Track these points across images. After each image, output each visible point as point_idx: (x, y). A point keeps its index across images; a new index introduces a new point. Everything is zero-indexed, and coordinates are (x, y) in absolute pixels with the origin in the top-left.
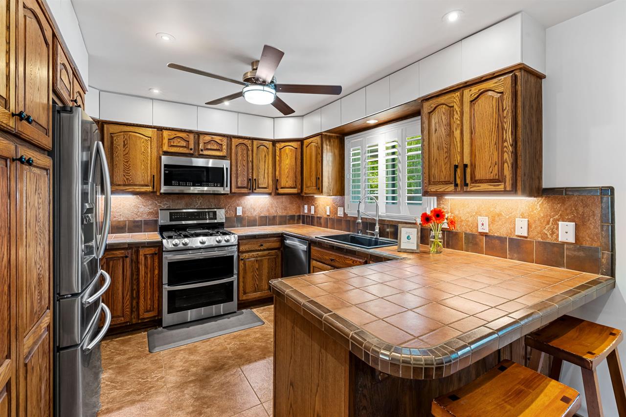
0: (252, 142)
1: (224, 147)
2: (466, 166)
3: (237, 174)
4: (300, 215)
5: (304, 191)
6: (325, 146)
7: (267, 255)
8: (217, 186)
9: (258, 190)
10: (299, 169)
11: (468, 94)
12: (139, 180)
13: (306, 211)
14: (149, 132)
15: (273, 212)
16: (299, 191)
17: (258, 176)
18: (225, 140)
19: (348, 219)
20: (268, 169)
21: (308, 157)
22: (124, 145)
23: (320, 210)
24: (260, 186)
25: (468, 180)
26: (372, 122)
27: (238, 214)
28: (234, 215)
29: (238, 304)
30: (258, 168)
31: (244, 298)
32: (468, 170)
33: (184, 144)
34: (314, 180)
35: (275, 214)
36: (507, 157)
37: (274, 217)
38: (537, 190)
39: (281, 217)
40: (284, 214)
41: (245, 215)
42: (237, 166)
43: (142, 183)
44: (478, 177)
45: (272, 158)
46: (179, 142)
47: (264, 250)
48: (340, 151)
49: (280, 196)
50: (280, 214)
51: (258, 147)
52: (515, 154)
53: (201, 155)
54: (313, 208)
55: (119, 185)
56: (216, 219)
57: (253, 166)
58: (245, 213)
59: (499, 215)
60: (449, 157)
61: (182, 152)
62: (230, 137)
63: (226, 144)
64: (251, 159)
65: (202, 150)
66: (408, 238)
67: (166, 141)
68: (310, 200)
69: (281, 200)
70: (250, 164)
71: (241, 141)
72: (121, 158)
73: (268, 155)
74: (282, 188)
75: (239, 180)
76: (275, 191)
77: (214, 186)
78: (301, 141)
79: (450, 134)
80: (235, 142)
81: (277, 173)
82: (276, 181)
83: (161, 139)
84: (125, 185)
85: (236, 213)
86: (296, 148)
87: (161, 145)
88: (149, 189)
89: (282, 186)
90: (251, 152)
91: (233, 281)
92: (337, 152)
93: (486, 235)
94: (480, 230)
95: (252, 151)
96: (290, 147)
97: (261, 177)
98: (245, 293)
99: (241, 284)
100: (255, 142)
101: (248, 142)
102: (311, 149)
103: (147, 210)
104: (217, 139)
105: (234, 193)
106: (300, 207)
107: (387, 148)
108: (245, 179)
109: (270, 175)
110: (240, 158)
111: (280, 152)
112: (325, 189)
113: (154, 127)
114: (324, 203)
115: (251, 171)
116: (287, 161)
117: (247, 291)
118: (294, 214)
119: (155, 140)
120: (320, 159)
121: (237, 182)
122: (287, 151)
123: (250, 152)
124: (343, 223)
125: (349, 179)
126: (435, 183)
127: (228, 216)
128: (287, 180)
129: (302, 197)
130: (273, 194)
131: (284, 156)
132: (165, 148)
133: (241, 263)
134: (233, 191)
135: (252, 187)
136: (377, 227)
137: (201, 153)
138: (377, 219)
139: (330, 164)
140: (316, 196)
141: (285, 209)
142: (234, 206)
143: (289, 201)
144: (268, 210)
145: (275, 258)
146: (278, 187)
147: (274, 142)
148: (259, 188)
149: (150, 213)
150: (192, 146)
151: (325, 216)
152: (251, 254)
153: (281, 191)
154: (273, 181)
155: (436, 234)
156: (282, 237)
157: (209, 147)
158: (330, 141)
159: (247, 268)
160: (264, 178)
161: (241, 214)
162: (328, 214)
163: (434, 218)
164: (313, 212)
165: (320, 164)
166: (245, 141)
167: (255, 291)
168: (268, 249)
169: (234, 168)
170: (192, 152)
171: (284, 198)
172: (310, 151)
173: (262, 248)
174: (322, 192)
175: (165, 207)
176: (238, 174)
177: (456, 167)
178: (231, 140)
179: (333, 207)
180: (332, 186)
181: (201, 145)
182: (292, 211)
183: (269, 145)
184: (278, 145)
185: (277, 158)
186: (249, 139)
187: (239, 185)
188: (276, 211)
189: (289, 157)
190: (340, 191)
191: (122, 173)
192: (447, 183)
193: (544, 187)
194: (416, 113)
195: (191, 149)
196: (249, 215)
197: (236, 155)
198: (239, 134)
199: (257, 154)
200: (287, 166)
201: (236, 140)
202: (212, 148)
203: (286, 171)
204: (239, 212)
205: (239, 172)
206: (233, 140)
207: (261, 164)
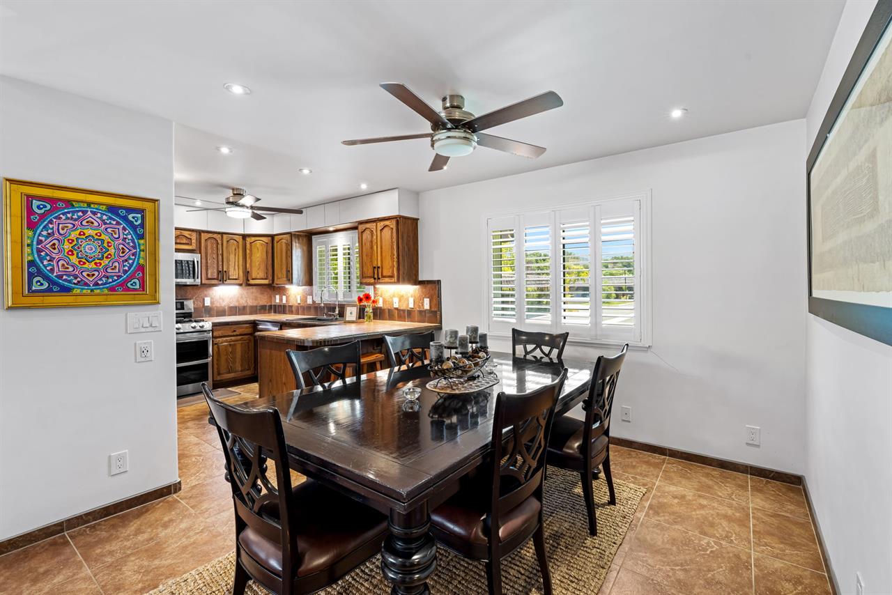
0: (222, 237)
1: (194, 241)
2: (379, 267)
3: (207, 266)
4: (271, 305)
5: (276, 281)
6: (294, 243)
7: (240, 340)
9: (228, 281)
10: (270, 262)
11: (381, 225)
13: (278, 301)
15: (243, 302)
16: (271, 282)
17: (228, 267)
18: (195, 234)
19: (316, 305)
20: (238, 262)
21: (279, 252)
23: (292, 299)
24: (230, 277)
25: (380, 276)
26: (331, 229)
27: (206, 305)
28: (201, 306)
29: (213, 384)
30: (228, 261)
31: (219, 378)
32: (380, 270)
34: (285, 273)
35: (245, 305)
36: (395, 263)
37: (244, 308)
38: (416, 282)
39: (252, 307)
40: (255, 304)
41: (214, 306)
42: (207, 259)
44: (384, 274)
45: (243, 252)
47: (237, 335)
48: (308, 247)
49: (251, 287)
50: (251, 304)
51: (228, 241)
52: (398, 262)
54: (284, 298)
56: (183, 309)
57: (223, 259)
58: (213, 304)
59: (403, 296)
60: (371, 262)
62: (199, 232)
63: (195, 238)
64: (221, 252)
66: (351, 313)
68: (281, 290)
69: (251, 290)
70: (220, 257)
71: (210, 235)
73: (238, 248)
74: (253, 279)
75: (209, 271)
76: (246, 282)
78: (272, 237)
79: (372, 248)
80: (204, 236)
81: (248, 265)
82: (247, 274)
85: (204, 304)
86: (267, 243)
89: (254, 277)
91: (207, 363)
92: (305, 248)
93: (397, 309)
94: (395, 307)
95: (222, 244)
96: (260, 242)
97: (231, 270)
98: (219, 374)
99: (215, 366)
100: (225, 236)
101: (218, 237)
102: (281, 245)
104: (187, 233)
105: (205, 284)
106: (271, 297)
107: (344, 249)
108: (215, 271)
109: (241, 268)
110: (209, 251)
111: (251, 246)
112: (294, 280)
114: (295, 292)
115: (221, 263)
116: (258, 255)
117: (222, 372)
118: (265, 304)
120: (289, 254)
121: (208, 274)
122: (258, 245)
123: (220, 246)
124: (312, 310)
125: (316, 272)
126: (366, 278)
127: (196, 306)
128: (258, 274)
129: (273, 287)
130: (244, 285)
131: (254, 250)
133: (216, 346)
134: (203, 282)
135: (222, 278)
136: (337, 309)
138: (337, 303)
139: (299, 259)
140: (287, 286)
141: (256, 299)
142: (202, 297)
143: (259, 291)
144: (238, 301)
145: (248, 343)
146: (249, 278)
147: (244, 237)
148: (229, 279)
151: (297, 304)
152: (224, 339)
153: (252, 282)
154: (243, 273)
155: (369, 310)
156: (254, 324)
157: (178, 241)
158: (299, 240)
159: (221, 352)
160: (235, 269)
161: (209, 304)
162: (299, 302)
163: (364, 299)
164: (284, 301)
165: (290, 259)
166: (215, 236)
167: (229, 372)
168: (240, 335)
169: (204, 261)
171: (254, 289)
172: (280, 247)
173: (235, 333)
174: (292, 283)
177: (375, 268)
178: (200, 235)
179: (303, 295)
180: (301, 278)
182: (263, 300)
183: (240, 239)
184: (248, 240)
185: (248, 251)
186: (219, 233)
187: (209, 276)
189: (259, 251)
190: (310, 282)
192: (371, 277)
193: (420, 279)
194: (355, 228)
196: (218, 305)
197: (206, 248)
198: (209, 230)
199: (227, 247)
200: (258, 259)
201: (206, 234)
202: (182, 242)
203: (257, 264)
204: (208, 302)
205: (209, 265)
206: (202, 234)
207: (232, 257)
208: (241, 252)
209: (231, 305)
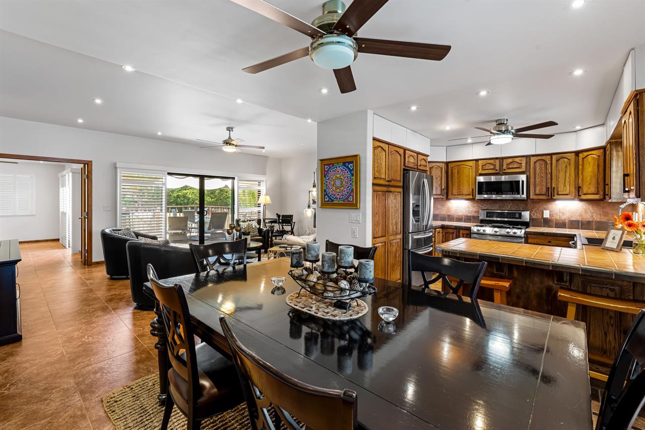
0: (551, 158)
1: (524, 165)
5: (606, 197)
8: (515, 194)
9: (558, 196)
10: (601, 176)
12: (465, 192)
14: (471, 163)
15: (587, 217)
16: (602, 197)
17: (557, 184)
18: (524, 159)
21: (607, 163)
22: (458, 173)
24: (560, 193)
27: (544, 216)
28: (540, 217)
30: (558, 178)
33: (492, 167)
35: (591, 220)
37: (589, 222)
41: (553, 218)
42: (535, 178)
43: (467, 193)
45: (575, 170)
46: (489, 166)
50: (598, 220)
51: (557, 160)
53: (504, 173)
55: (455, 195)
56: (521, 218)
57: (551, 176)
58: (552, 216)
61: (492, 172)
62: (528, 157)
63: (525, 162)
64: (550, 171)
65: (505, 170)
66: (614, 238)
67: (480, 167)
70: (549, 176)
71: (539, 158)
72: (456, 180)
73: (570, 165)
74: (584, 194)
75: (538, 189)
76: (578, 197)
77: (513, 194)
78: (604, 148)
80: (533, 159)
81: (580, 181)
82: (578, 189)
83: (477, 166)
84: (458, 195)
85: (543, 216)
86: (599, 156)
87: (477, 170)
88: (471, 197)
89: (585, 192)
90: (550, 165)
96: (592, 156)
97: (561, 186)
100: (554, 157)
101: (548, 158)
102: (607, 156)
103: (474, 209)
104: (517, 160)
105: (534, 199)
108: (543, 188)
109: (572, 183)
110: (538, 171)
111: (583, 161)
113: (474, 160)
115: (550, 181)
116: (590, 169)
119: (474, 168)
121: (535, 190)
122: (590, 160)
127: (533, 217)
128: (589, 187)
129: (606, 202)
131: (587, 165)
132: (480, 172)
134: (532, 197)
135: (551, 193)
137: (504, 171)
142: (541, 210)
144: (581, 216)
146: (581, 194)
147: (577, 153)
148: (558, 194)
149: (476, 212)
150: (498, 168)
153: (584, 197)
154: (575, 188)
157: (511, 167)
160: (565, 185)
161: (548, 216)
166: (544, 158)
169: (531, 180)
170: (497, 172)
172: (607, 158)
174: (610, 198)
175: (485, 208)
176: (536, 184)
178: (530, 159)
181: (504, 166)
183: (573, 156)
184: (581, 155)
185: (580, 167)
186: (548, 155)
187: (537, 192)
188: (592, 216)
189: (591, 165)
191: (457, 188)
195: (497, 170)
196: (558, 218)
197: (535, 169)
198: (537, 153)
199: (557, 166)
200: (589, 174)
201: (535, 157)
202: (514, 167)
203: (588, 179)
204: (546, 214)
205: (537, 183)
206: (532, 158)
207: (562, 175)
208: (573, 169)
209: (573, 219)
